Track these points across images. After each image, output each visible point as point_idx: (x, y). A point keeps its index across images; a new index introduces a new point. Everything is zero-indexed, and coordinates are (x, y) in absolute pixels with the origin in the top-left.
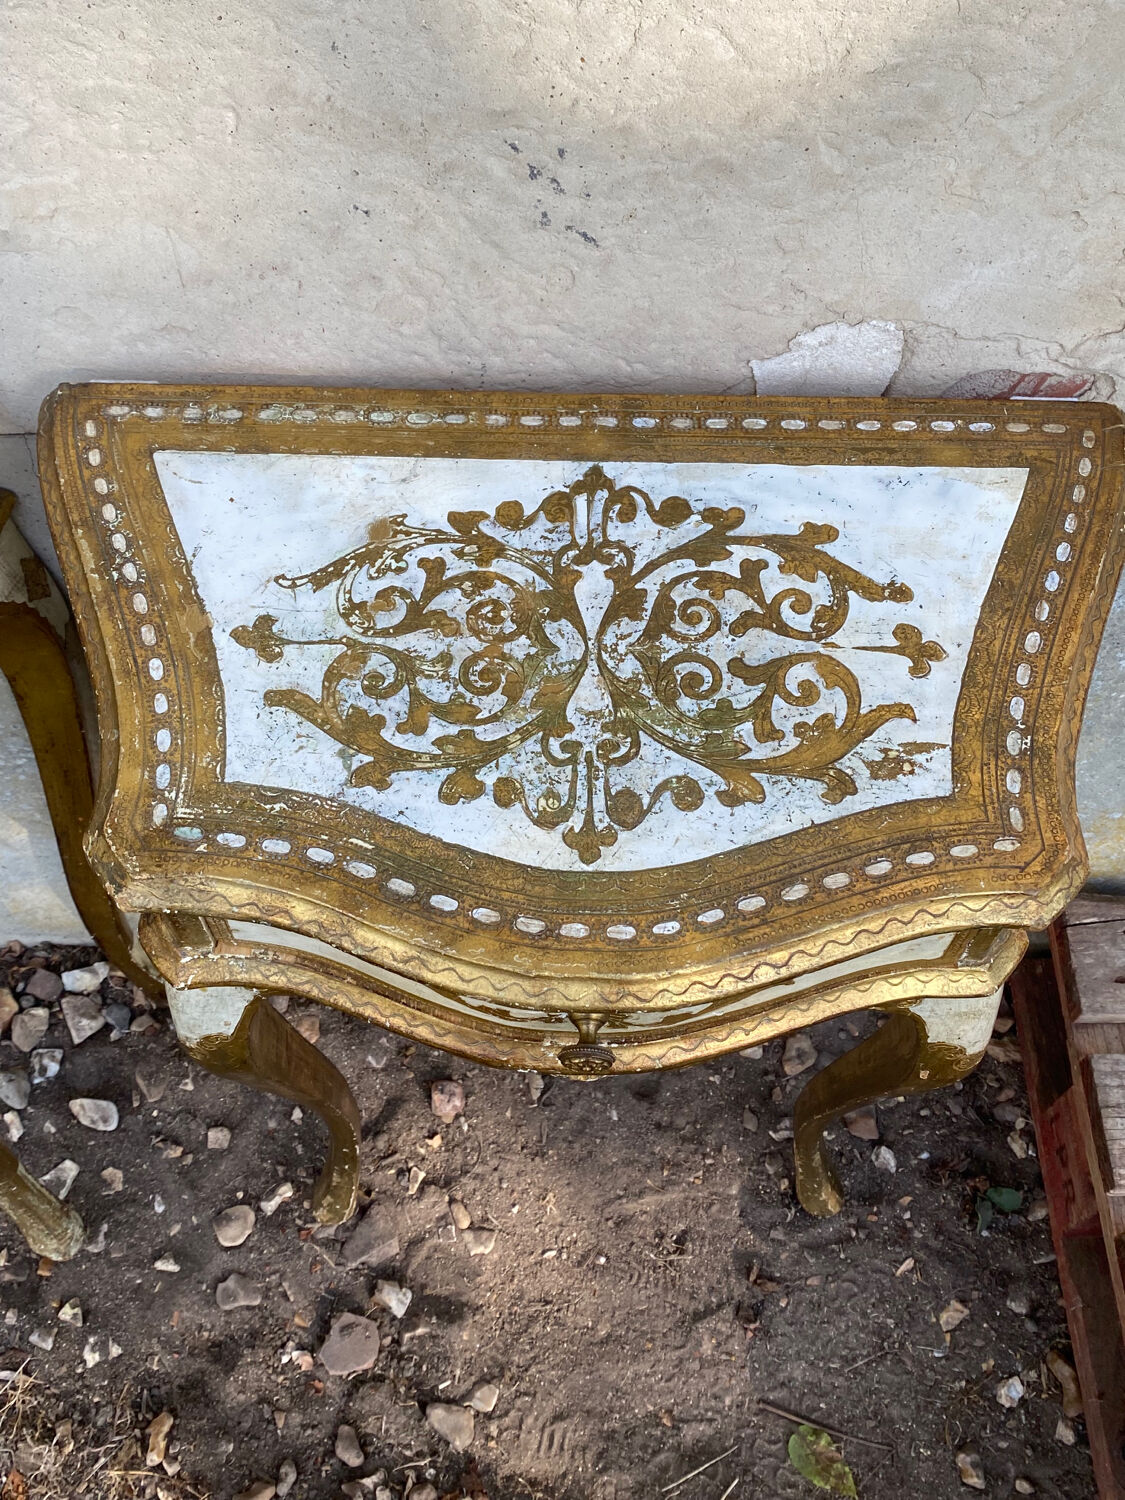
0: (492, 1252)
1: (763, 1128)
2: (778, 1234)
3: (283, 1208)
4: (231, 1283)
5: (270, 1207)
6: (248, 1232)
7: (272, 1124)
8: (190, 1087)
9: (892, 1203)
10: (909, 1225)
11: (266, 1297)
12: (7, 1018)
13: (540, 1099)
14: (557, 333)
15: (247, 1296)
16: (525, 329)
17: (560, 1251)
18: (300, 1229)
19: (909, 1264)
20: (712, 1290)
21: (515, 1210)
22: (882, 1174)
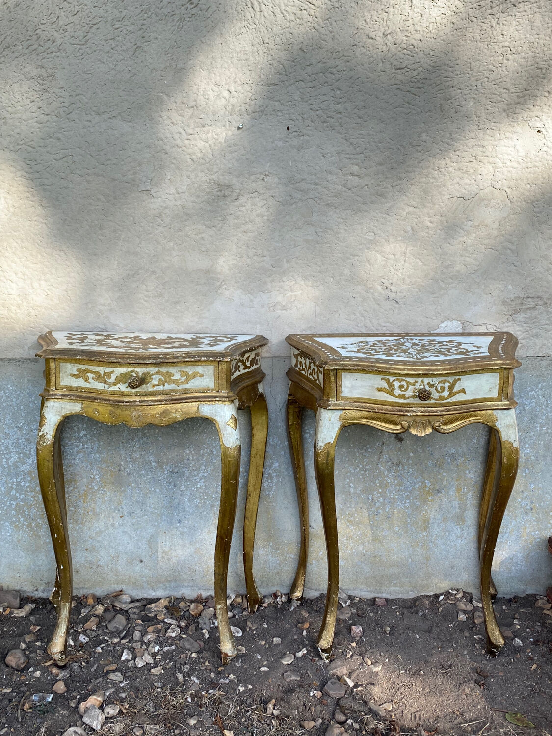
0: (381, 670)
1: (471, 636)
2: (486, 662)
3: (304, 655)
4: (289, 673)
5: (300, 654)
6: (293, 660)
7: (296, 637)
8: (266, 626)
9: (524, 652)
10: (532, 656)
11: (301, 678)
12: (200, 611)
13: (389, 633)
14: (390, 325)
15: (295, 676)
16: (383, 325)
17: (406, 671)
18: (311, 660)
19: (534, 666)
20: (464, 678)
21: (387, 660)
22: (518, 648)
